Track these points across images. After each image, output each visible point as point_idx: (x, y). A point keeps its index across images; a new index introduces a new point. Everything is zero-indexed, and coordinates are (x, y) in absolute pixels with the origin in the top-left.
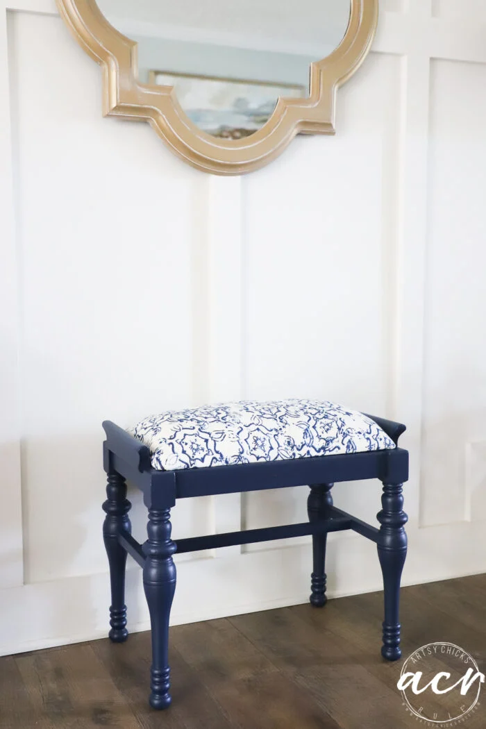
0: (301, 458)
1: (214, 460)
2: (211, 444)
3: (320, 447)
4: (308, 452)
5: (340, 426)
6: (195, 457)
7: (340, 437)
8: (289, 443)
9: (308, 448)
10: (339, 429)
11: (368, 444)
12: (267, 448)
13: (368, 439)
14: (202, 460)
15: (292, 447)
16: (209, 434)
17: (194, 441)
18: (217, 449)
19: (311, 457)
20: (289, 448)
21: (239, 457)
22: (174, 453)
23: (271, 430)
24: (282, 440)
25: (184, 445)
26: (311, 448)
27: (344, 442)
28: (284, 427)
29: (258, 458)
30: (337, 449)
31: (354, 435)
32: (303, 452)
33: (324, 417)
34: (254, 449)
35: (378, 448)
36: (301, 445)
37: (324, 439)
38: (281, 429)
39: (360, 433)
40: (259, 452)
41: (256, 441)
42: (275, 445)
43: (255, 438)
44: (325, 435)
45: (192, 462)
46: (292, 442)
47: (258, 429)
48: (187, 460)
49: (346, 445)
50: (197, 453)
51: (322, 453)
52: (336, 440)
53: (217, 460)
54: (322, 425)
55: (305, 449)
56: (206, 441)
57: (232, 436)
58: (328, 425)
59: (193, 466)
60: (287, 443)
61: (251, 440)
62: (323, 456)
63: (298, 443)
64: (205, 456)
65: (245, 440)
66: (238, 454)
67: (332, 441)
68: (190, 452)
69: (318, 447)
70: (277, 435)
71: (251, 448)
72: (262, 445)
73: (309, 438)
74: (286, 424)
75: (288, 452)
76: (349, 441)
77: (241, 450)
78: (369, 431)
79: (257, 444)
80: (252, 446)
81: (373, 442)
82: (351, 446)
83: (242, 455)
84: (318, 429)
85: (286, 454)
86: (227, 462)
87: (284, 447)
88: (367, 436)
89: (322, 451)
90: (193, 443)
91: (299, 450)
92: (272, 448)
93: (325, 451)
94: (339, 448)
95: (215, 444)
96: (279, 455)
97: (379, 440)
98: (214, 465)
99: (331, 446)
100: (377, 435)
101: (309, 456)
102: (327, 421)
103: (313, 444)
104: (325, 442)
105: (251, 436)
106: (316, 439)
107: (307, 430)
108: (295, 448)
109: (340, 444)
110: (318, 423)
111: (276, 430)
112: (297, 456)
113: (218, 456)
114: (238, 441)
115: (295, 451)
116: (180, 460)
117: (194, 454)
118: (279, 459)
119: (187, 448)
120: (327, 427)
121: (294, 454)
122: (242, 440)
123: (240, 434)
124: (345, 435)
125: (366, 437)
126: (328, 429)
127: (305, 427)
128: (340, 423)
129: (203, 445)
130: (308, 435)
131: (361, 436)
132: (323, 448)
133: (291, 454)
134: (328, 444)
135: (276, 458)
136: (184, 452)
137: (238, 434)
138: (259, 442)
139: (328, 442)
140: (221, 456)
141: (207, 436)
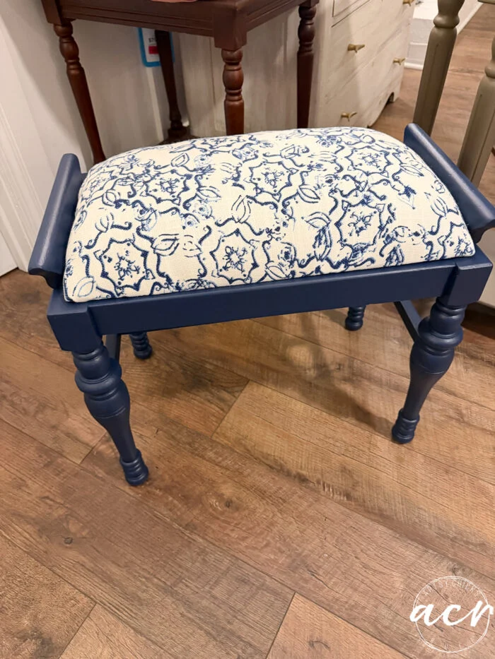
0: (306, 277)
1: (157, 286)
2: (152, 259)
3: (340, 259)
4: (318, 269)
5: (384, 223)
6: (123, 283)
7: (380, 242)
8: (287, 254)
9: (319, 263)
10: (381, 228)
11: (428, 252)
12: (247, 266)
13: (430, 243)
14: (137, 287)
15: (292, 263)
16: (151, 240)
17: (123, 254)
18: (161, 270)
19: (323, 275)
20: (287, 263)
21: (199, 282)
22: (88, 275)
23: (261, 233)
24: (276, 249)
25: (105, 261)
26: (325, 262)
27: (383, 252)
28: (285, 224)
29: (231, 281)
30: (369, 262)
31: (406, 238)
32: (309, 270)
33: (363, 202)
34: (225, 268)
35: (443, 256)
36: (307, 258)
37: (350, 246)
38: (278, 229)
39: (417, 234)
40: (233, 273)
41: (229, 255)
42: (261, 260)
43: (229, 250)
44: (353, 240)
45: (119, 291)
46: (292, 253)
47: (237, 232)
48: (111, 288)
49: (386, 256)
50: (126, 277)
51: (342, 268)
52: (371, 248)
53: (161, 287)
54: (354, 219)
55: (314, 264)
56: (145, 254)
57: (189, 246)
58: (363, 219)
59: (121, 296)
60: (283, 255)
61: (220, 254)
62: (343, 273)
63: (302, 256)
64: (140, 281)
65: (212, 253)
66: (197, 278)
67: (362, 250)
68: (114, 275)
69: (335, 260)
70: (268, 242)
71: (220, 267)
72: (239, 262)
73: (323, 246)
74: (291, 217)
75: (283, 269)
76: (394, 250)
77: (202, 272)
78: (434, 230)
79: (230, 261)
80: (222, 264)
81: (438, 248)
82: (395, 257)
83: (204, 279)
84: (344, 227)
85: (280, 272)
86: (177, 287)
87: (277, 262)
88: (429, 238)
89: (343, 265)
90: (121, 258)
91: (301, 266)
92: (255, 265)
93: (347, 266)
94: (373, 261)
95: (159, 261)
96: (267, 274)
97: (447, 245)
98: (155, 292)
99: (360, 258)
100: (447, 237)
101: (319, 274)
102: (365, 211)
103: (329, 256)
104: (350, 251)
105: (223, 245)
106: (336, 246)
107: (323, 230)
108: (296, 263)
109: (376, 256)
110: (349, 214)
111: (269, 232)
112: (298, 275)
113: (163, 281)
114: (198, 256)
115: (296, 267)
116: (97, 288)
117: (121, 278)
118: (267, 279)
119: (110, 268)
120: (361, 224)
121: (293, 273)
122: (205, 255)
123: (204, 242)
124: (389, 239)
125: (426, 241)
126: (361, 229)
127: (321, 224)
128: (386, 215)
129: (139, 261)
130: (323, 241)
131: (418, 239)
132: (346, 261)
133: (288, 273)
134: (355, 256)
135: (263, 278)
136: (104, 275)
137: (200, 242)
138: (235, 258)
139: (355, 251)
140: (169, 280)
141: (145, 245)
